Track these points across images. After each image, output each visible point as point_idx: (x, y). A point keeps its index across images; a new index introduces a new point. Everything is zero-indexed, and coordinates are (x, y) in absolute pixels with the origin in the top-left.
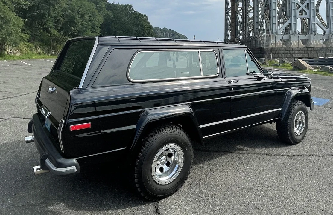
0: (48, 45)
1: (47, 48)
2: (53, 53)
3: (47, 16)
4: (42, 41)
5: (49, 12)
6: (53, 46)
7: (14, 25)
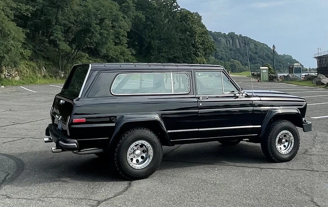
1: (54, 69)
2: (63, 75)
3: (53, 23)
4: (48, 59)
5: (56, 18)
6: (62, 67)
7: (13, 39)
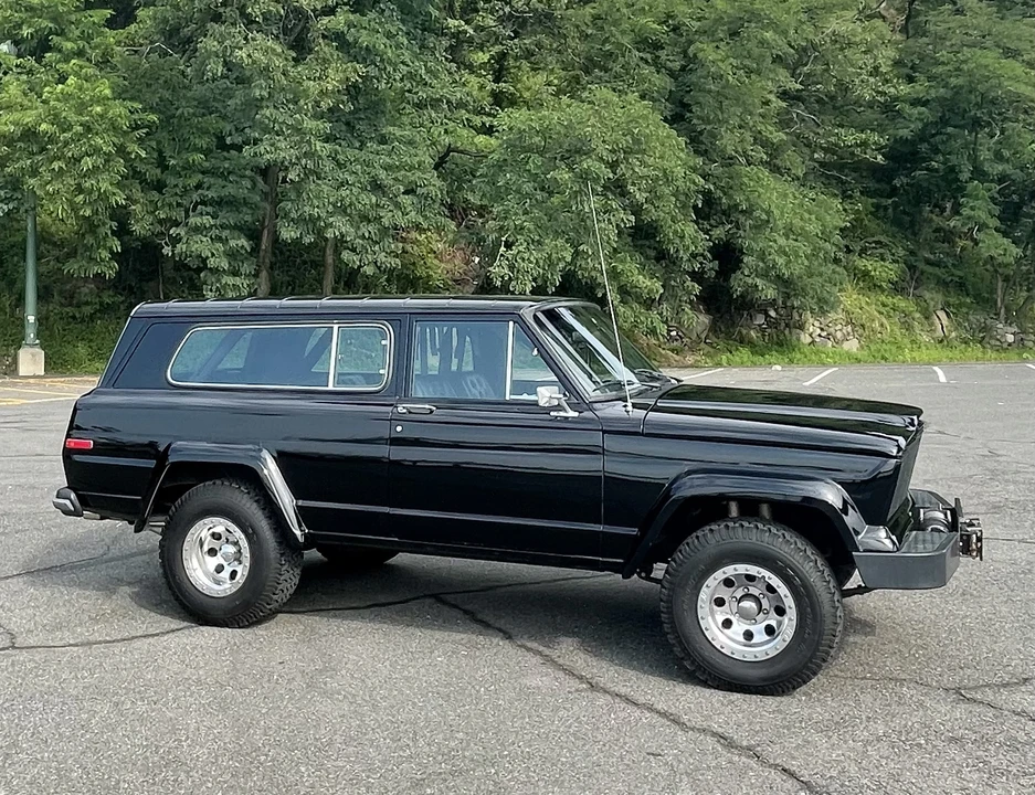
0: (985, 301)
2: (1010, 338)
3: (965, 176)
5: (974, 159)
6: (1008, 310)
